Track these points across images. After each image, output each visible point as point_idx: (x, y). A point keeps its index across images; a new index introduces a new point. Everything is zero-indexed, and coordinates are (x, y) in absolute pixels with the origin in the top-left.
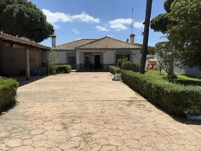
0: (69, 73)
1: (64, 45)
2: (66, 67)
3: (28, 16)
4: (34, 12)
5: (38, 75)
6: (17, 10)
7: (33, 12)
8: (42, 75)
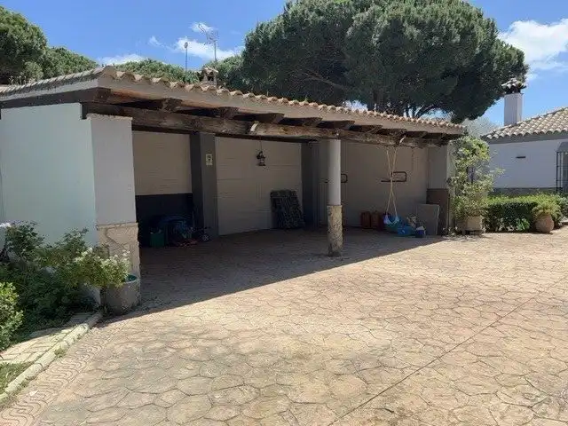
0: (546, 232)
1: (554, 114)
2: (535, 204)
3: (416, 32)
4: (440, 14)
5: (403, 235)
6: (382, 22)
7: (436, 16)
8: (418, 235)
